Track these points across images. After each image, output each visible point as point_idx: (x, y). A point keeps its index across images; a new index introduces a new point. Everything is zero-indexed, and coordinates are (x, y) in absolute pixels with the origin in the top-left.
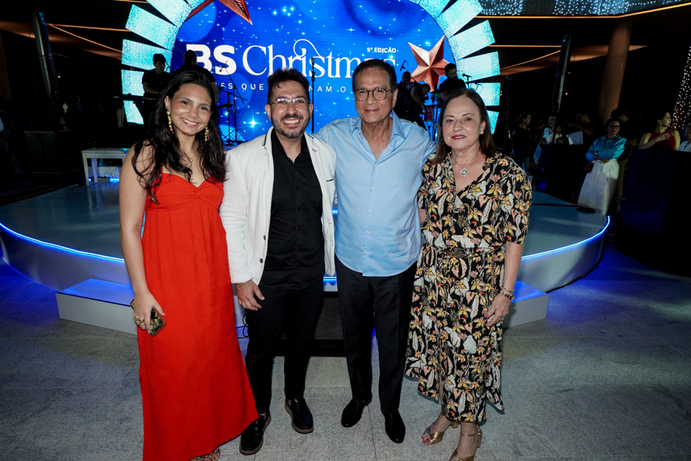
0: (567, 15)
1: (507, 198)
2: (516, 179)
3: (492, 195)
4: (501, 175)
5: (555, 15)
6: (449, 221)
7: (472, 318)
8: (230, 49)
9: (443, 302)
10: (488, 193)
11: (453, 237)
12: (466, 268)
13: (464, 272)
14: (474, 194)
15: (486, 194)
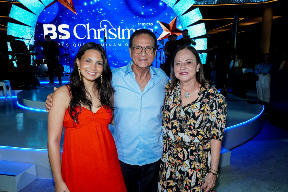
0: (240, 3)
1: (213, 113)
2: (218, 101)
3: (203, 111)
4: (209, 99)
5: (234, 3)
6: (176, 123)
7: (192, 186)
8: (67, 26)
9: (174, 176)
10: (201, 109)
11: (179, 133)
12: (187, 154)
13: (186, 156)
14: (192, 109)
15: (199, 110)
